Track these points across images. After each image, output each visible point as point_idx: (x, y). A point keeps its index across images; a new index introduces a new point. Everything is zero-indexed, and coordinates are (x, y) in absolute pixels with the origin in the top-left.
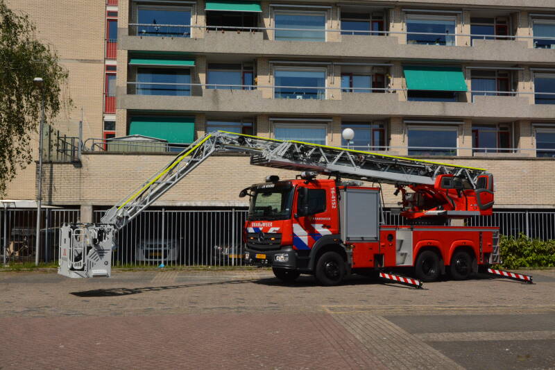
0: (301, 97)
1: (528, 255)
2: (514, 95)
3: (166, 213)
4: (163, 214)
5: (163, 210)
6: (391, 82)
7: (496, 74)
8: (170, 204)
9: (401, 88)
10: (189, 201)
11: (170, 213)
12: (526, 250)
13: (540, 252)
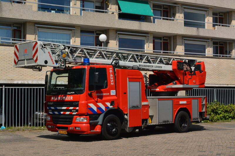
0: (54, 12)
1: (220, 113)
2: (173, 20)
3: (5, 89)
4: (4, 89)
5: (4, 86)
6: (110, 7)
7: (162, 7)
8: (9, 82)
9: (115, 11)
10: (23, 80)
11: (9, 89)
12: (219, 111)
13: (226, 111)
